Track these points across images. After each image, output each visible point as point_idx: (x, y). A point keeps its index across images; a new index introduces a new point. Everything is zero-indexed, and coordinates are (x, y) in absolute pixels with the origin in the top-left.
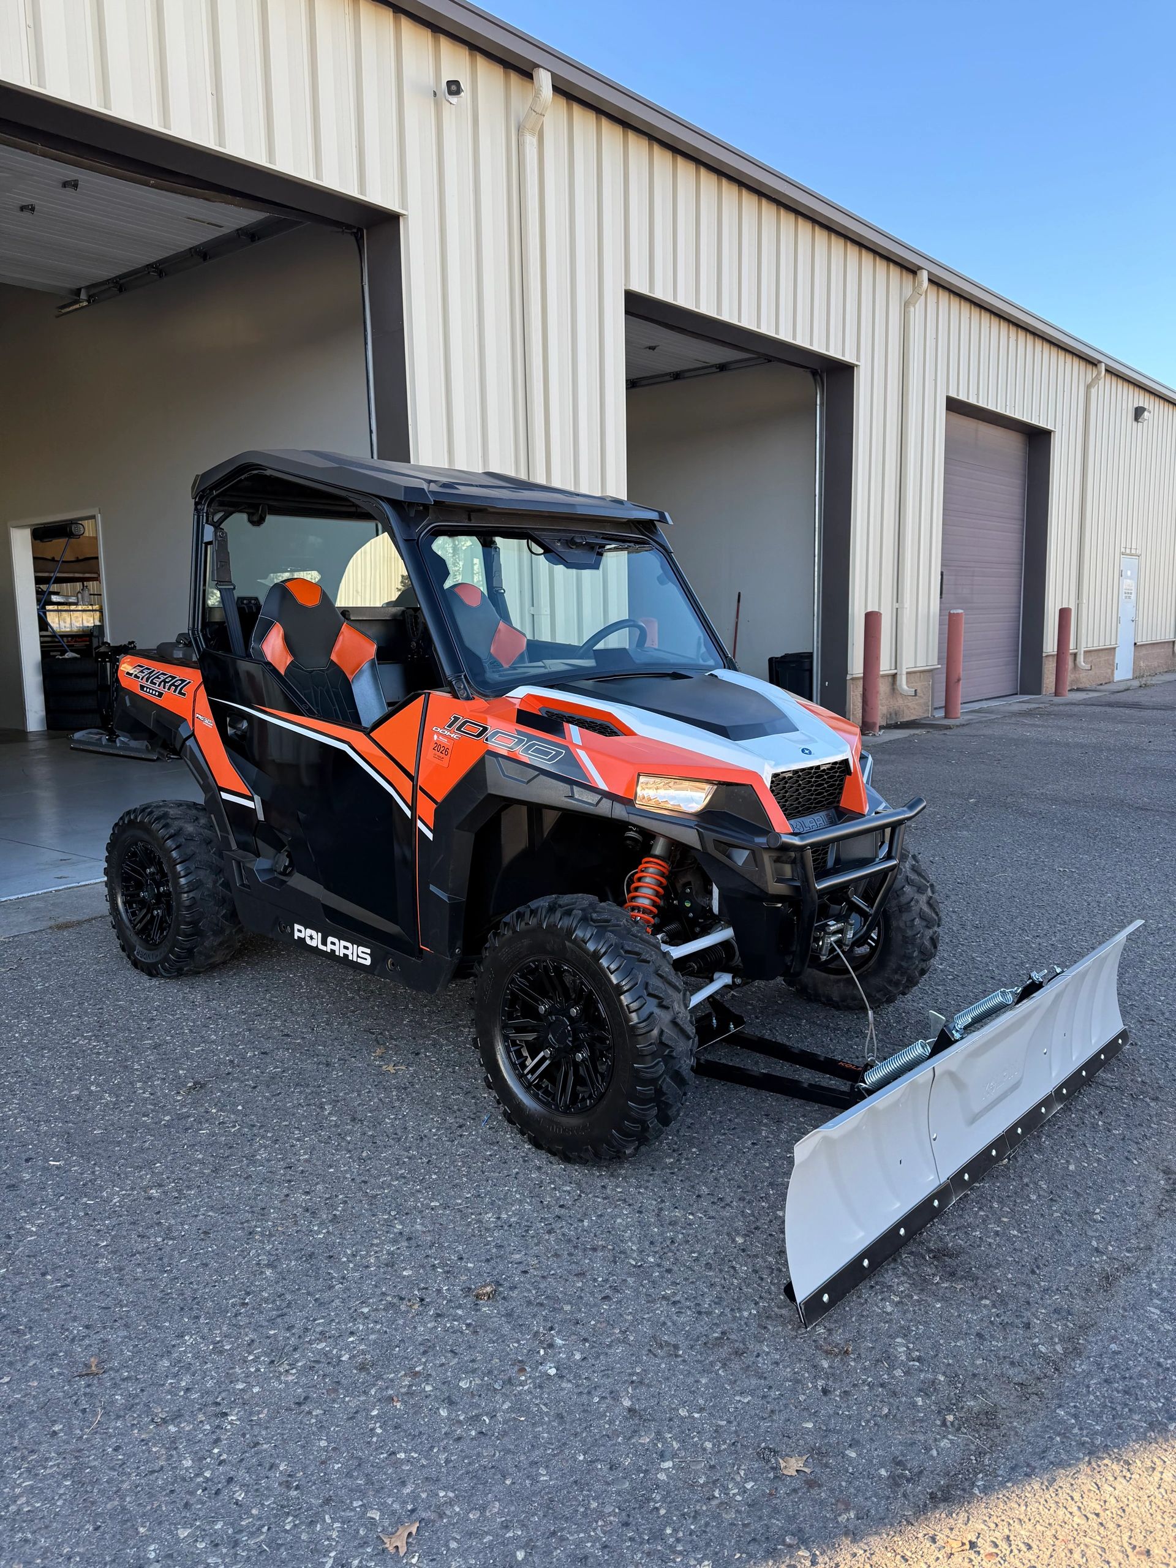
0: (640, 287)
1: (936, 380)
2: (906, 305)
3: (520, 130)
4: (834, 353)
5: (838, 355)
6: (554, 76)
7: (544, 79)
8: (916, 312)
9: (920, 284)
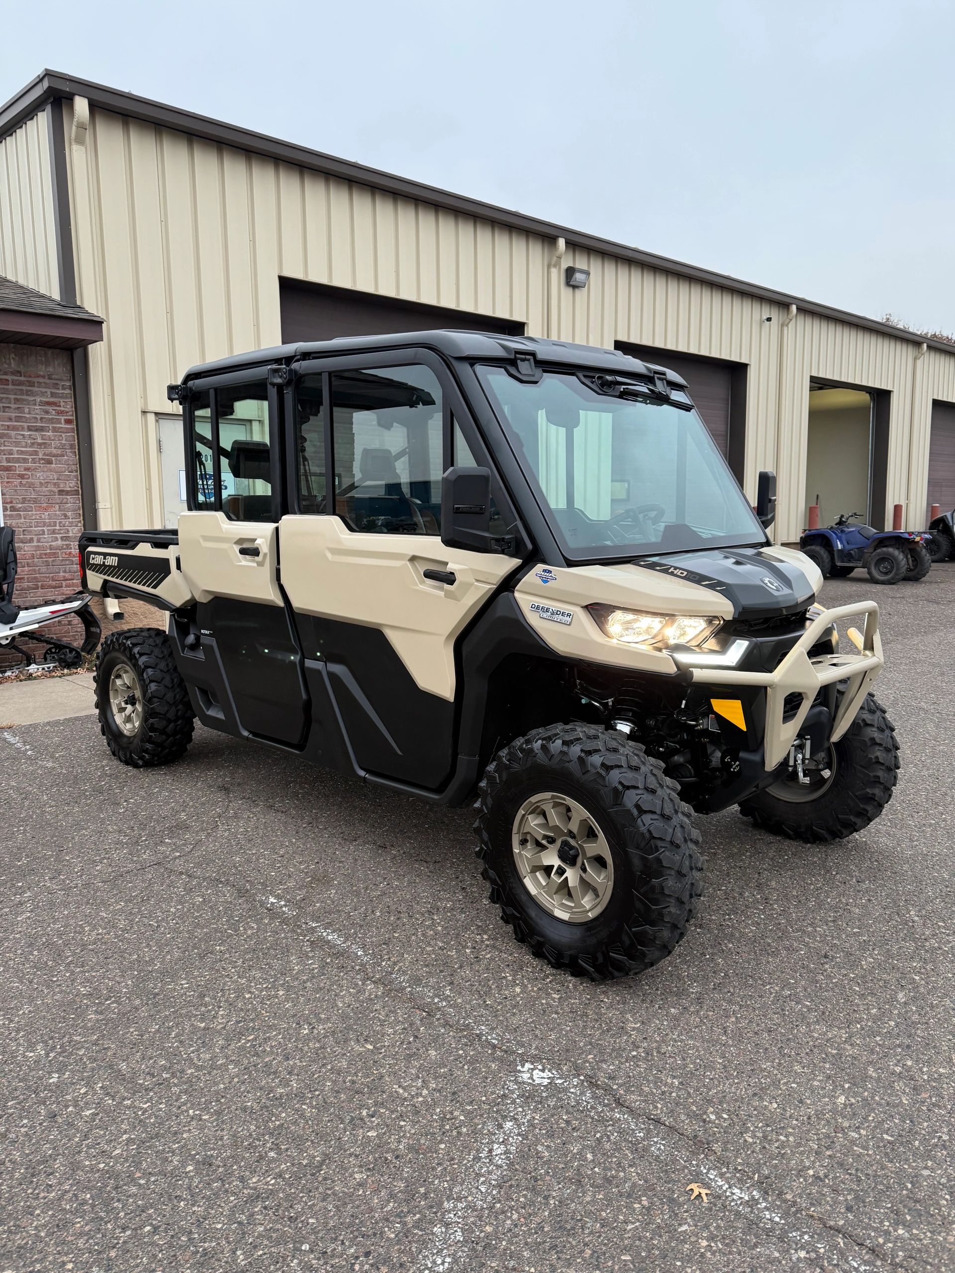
0: (814, 374)
1: (927, 392)
2: (915, 359)
3: (782, 326)
4: (883, 387)
5: (886, 388)
6: (797, 306)
7: (794, 308)
8: (919, 363)
9: (922, 350)
